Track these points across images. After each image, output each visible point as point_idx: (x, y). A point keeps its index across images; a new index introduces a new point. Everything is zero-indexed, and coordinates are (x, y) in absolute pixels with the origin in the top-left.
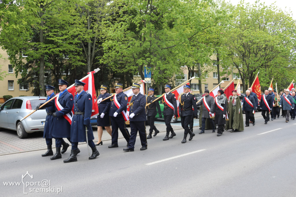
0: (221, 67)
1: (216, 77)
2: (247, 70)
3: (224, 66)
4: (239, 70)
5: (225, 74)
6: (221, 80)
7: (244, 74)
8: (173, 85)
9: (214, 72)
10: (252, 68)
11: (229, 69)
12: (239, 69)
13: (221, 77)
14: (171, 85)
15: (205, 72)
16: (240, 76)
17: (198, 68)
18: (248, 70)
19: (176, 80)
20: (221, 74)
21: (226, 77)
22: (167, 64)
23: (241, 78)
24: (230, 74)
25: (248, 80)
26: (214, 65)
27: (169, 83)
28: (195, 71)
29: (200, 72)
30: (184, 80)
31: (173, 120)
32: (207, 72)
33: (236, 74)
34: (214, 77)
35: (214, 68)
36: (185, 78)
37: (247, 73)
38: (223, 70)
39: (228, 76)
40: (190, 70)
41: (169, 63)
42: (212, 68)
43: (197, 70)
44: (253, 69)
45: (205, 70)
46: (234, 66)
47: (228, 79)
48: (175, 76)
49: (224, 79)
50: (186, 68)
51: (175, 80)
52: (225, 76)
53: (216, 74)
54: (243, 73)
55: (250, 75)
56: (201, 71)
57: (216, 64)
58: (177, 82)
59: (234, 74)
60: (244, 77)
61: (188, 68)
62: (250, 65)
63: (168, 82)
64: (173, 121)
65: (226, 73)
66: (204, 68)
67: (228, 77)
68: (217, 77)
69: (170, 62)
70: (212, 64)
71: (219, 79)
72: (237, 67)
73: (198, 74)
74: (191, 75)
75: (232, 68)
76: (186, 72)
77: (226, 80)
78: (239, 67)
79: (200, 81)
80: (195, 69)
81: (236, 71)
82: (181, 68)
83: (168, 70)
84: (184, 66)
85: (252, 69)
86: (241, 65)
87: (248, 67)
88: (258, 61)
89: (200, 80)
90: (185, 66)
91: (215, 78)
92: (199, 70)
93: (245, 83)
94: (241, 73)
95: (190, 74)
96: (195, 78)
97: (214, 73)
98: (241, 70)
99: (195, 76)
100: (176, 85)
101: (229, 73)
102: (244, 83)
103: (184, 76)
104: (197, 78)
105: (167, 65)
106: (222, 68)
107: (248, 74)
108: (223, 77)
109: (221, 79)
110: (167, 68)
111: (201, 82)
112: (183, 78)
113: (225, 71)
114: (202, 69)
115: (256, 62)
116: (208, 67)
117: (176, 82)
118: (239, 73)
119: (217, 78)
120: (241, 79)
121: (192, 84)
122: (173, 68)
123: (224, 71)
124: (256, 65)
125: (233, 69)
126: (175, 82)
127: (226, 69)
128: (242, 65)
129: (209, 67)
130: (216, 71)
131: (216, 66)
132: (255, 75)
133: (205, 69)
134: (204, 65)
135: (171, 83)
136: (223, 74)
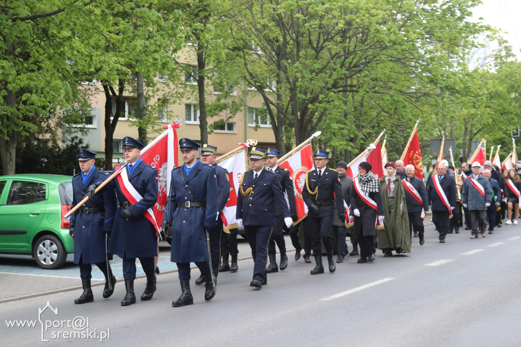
0: (209, 88)
1: (195, 120)
2: (289, 99)
3: (219, 86)
4: (266, 99)
5: (221, 110)
6: (209, 130)
7: (279, 111)
8: (54, 141)
9: (188, 102)
10: (306, 94)
11: (235, 93)
12: (267, 95)
13: (210, 121)
14: (47, 141)
15: (161, 104)
16: (268, 116)
17: (138, 90)
18: (293, 98)
19: (64, 126)
20: (210, 111)
21: (225, 119)
22: (33, 71)
23: (273, 123)
24: (237, 109)
25: (293, 129)
26: (187, 79)
27: (40, 137)
28: (127, 98)
29: (144, 100)
30: (89, 126)
31: (52, 260)
32: (164, 101)
33: (256, 109)
34: (190, 119)
35: (188, 89)
36: (95, 122)
37: (290, 110)
38: (214, 98)
39: (231, 117)
40: (111, 94)
41: (40, 68)
42: (181, 90)
43: (132, 94)
44: (309, 96)
45: (160, 95)
46: (250, 84)
47: (231, 127)
48: (60, 112)
49: (220, 126)
50: (97, 89)
51: (59, 125)
52: (223, 115)
53: (195, 111)
54: (277, 106)
55: (299, 113)
56: (147, 99)
57: (195, 78)
58: (66, 135)
59: (251, 109)
60: (282, 122)
61: (105, 87)
62: (298, 84)
63: (39, 133)
64: (51, 263)
65: (225, 107)
66: (158, 90)
67: (231, 121)
68: (198, 119)
69: (42, 65)
70: (183, 78)
71: (203, 126)
72: (260, 89)
73: (138, 108)
74: (114, 111)
75: (245, 93)
76: (98, 103)
77: (226, 131)
78: (267, 90)
79: (142, 132)
80: (126, 94)
81: (257, 102)
82: (80, 87)
83: (34, 91)
84: (90, 81)
85: (304, 97)
86: (271, 82)
87: (293, 90)
88: (321, 71)
89: (144, 126)
90: (95, 81)
91: (192, 122)
92: (140, 95)
93: (284, 138)
94: (272, 107)
95: (111, 108)
96: (128, 120)
97: (188, 106)
98: (273, 98)
99: (127, 114)
100: (63, 142)
101: (235, 109)
102: (281, 139)
103: (93, 113)
104: (135, 120)
105: (33, 74)
106: (215, 90)
107: (294, 113)
108: (216, 119)
109: (211, 125)
110: (32, 84)
111: (148, 136)
112: (89, 120)
113: (223, 101)
114: (151, 93)
115: (317, 75)
116: (168, 85)
117: (63, 133)
118: (265, 107)
119: (198, 122)
120: (270, 126)
121: (118, 141)
122: (52, 85)
123: (219, 100)
124: (318, 84)
125: (250, 96)
126: (59, 132)
127: (227, 95)
128: (274, 83)
129: (172, 86)
130: (194, 100)
131: (196, 83)
132: (313, 113)
133: (159, 93)
134: (156, 79)
135: (48, 136)
136: (215, 110)
